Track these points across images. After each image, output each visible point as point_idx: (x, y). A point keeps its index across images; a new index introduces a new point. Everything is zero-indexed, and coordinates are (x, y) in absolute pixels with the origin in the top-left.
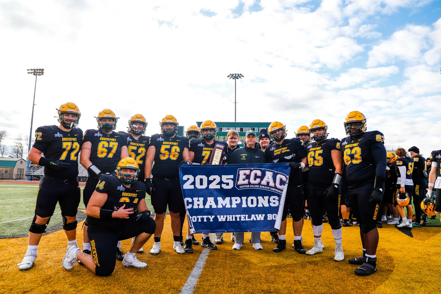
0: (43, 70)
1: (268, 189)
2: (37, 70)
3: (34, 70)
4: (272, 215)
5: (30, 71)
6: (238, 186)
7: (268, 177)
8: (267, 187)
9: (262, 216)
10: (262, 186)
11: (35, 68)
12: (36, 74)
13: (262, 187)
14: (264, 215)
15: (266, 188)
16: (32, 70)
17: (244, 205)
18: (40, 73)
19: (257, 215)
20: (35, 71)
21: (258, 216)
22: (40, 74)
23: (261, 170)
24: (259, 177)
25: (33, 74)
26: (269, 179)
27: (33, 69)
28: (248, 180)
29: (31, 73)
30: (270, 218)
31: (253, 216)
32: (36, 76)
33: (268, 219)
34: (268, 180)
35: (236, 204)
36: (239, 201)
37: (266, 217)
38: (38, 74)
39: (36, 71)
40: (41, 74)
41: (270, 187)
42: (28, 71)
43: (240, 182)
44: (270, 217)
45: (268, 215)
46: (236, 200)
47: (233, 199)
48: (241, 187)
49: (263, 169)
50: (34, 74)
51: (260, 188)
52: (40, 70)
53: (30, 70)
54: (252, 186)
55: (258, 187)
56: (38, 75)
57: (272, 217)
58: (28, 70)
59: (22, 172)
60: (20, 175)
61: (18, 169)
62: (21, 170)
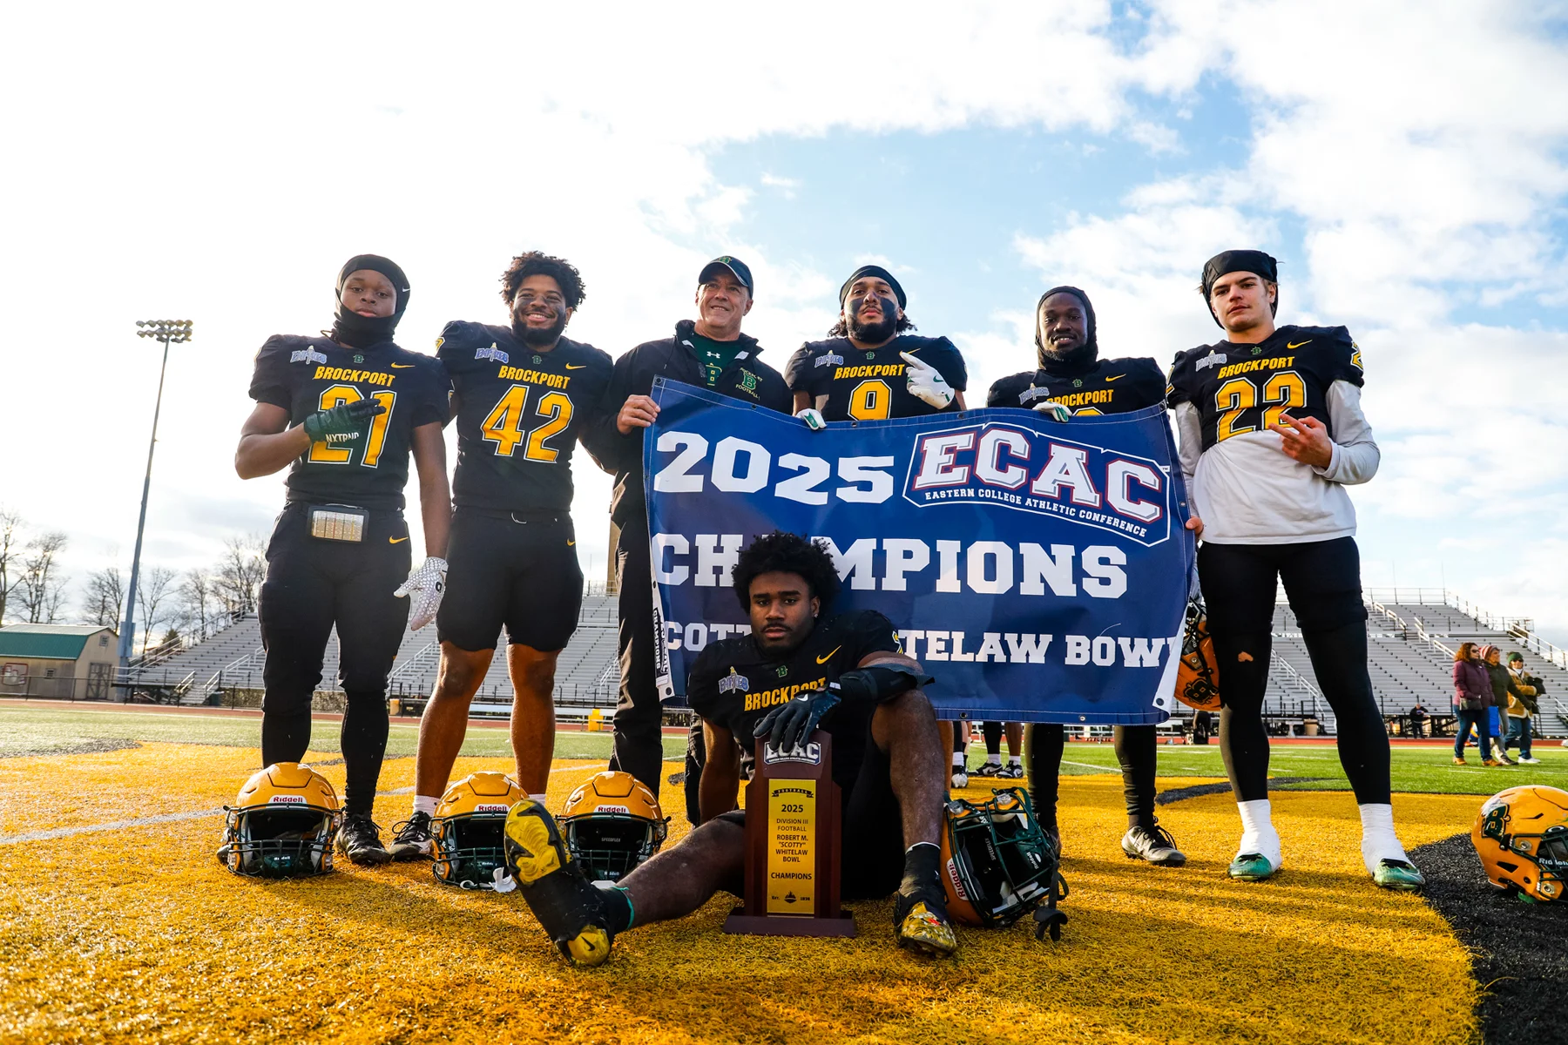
0: (189, 323)
1: (1069, 516)
2: (171, 324)
3: (162, 324)
4: (1091, 638)
5: (147, 328)
6: (918, 495)
7: (1065, 465)
8: (1062, 507)
9: (1037, 642)
10: (1036, 501)
11: (164, 320)
12: (165, 336)
13: (1038, 504)
14: (1046, 639)
15: (1059, 508)
16: (152, 324)
17: (948, 583)
18: (179, 333)
19: (1011, 638)
20: (162, 328)
21: (1019, 642)
22: (180, 338)
23: (1028, 437)
24: (1018, 462)
25: (156, 336)
26: (1067, 473)
27: (156, 320)
28: (967, 468)
29: (151, 335)
30: (1078, 655)
31: (991, 640)
32: (165, 344)
33: (1070, 660)
34: (1063, 478)
35: (906, 574)
36: (920, 561)
37: (1057, 651)
38: (173, 337)
39: (167, 327)
40: (183, 339)
41: (1079, 507)
42: (140, 328)
43: (929, 476)
44: (1078, 650)
45: (1071, 640)
46: (908, 555)
47: (894, 546)
48: (932, 495)
49: (1037, 434)
50: (160, 339)
51: (1028, 507)
52: (180, 323)
53: (148, 323)
54: (988, 493)
55: (1018, 502)
56: (173, 340)
57: (1091, 650)
58: (141, 324)
59: (105, 676)
60: (98, 685)
61: (92, 664)
62: (101, 669)
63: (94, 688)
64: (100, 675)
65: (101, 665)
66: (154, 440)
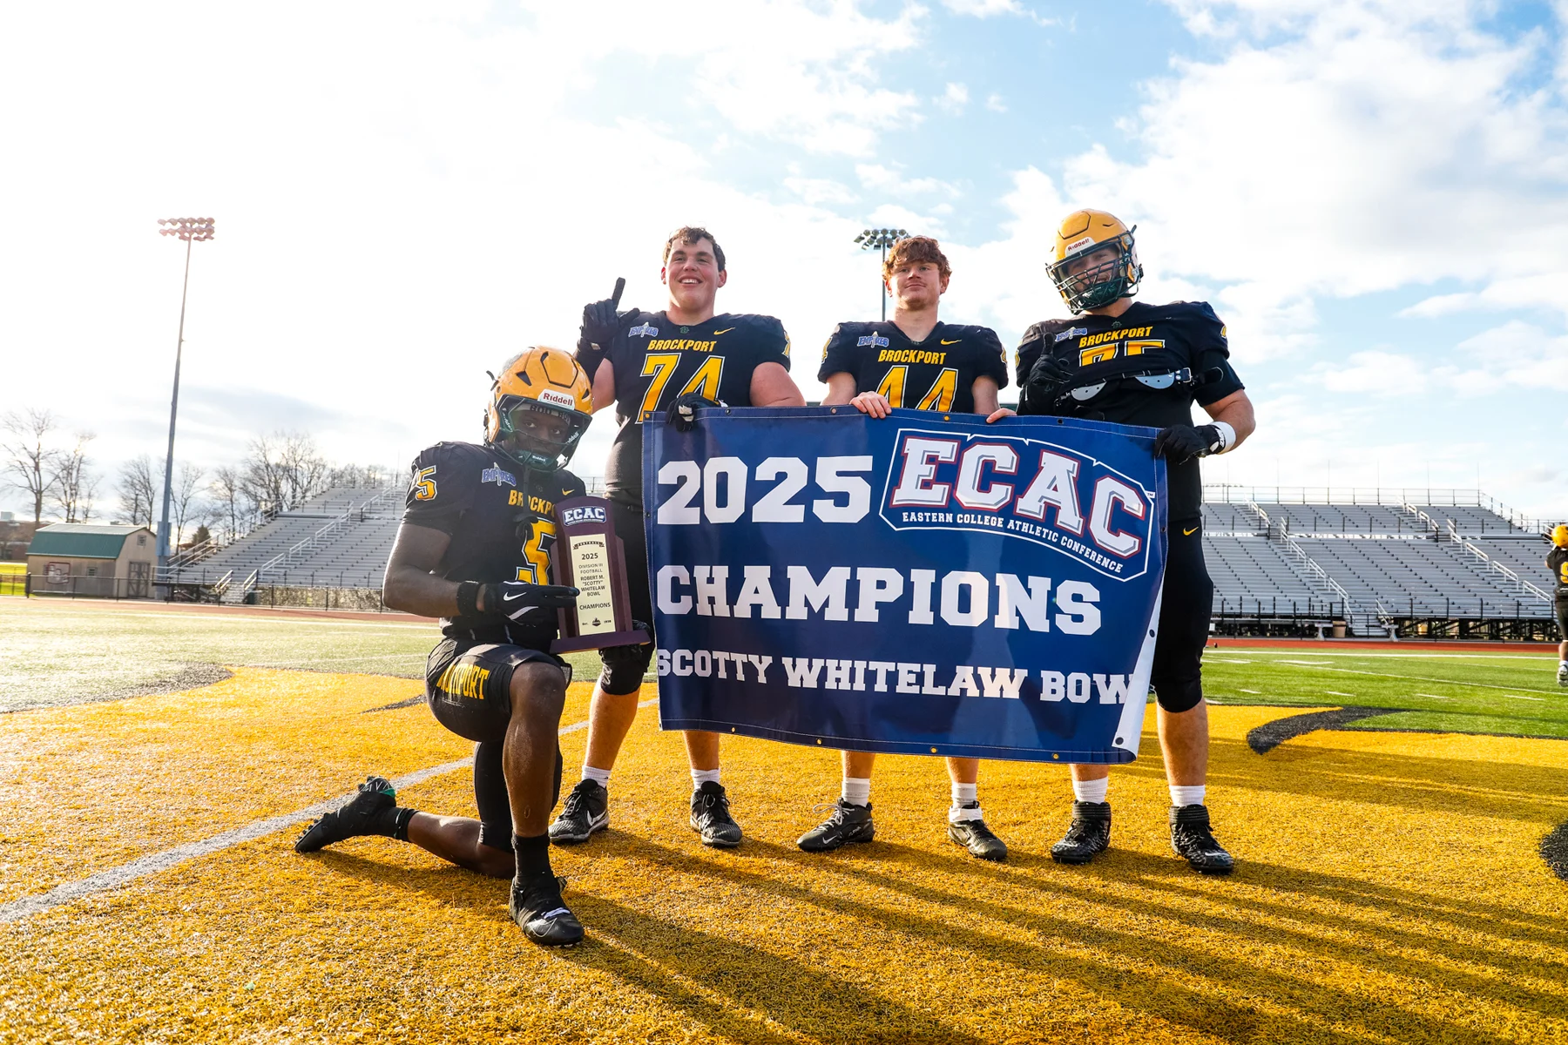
0: (211, 221)
1: (1050, 542)
2: (193, 221)
3: (183, 222)
5: (169, 226)
6: (895, 513)
7: (1055, 478)
8: (1046, 531)
9: (1012, 677)
10: (1018, 523)
11: (186, 217)
12: (187, 235)
13: (1021, 526)
14: (1022, 674)
15: (1042, 532)
16: (174, 222)
17: (920, 615)
18: (201, 231)
19: (984, 672)
20: (184, 226)
21: (993, 676)
22: (202, 236)
23: (1016, 447)
24: (1003, 478)
25: (178, 235)
26: (1055, 489)
27: (177, 218)
28: (947, 487)
29: (173, 233)
30: (1054, 692)
31: (964, 673)
32: (187, 242)
33: (1046, 696)
34: (1051, 494)
36: (893, 592)
37: (1031, 688)
38: (195, 235)
39: (188, 225)
40: (205, 237)
41: (1063, 532)
42: (161, 227)
43: (908, 492)
44: (1054, 685)
45: (1046, 675)
46: (881, 585)
47: (868, 576)
48: (909, 517)
49: (1027, 442)
50: (182, 238)
51: (1010, 531)
52: (201, 221)
53: (170, 221)
54: (967, 518)
55: (1000, 525)
56: (195, 239)
57: (1066, 686)
58: (162, 222)
59: (145, 575)
60: (139, 583)
61: (131, 563)
62: (140, 567)
63: (135, 586)
64: (139, 574)
65: (140, 564)
66: (181, 341)
